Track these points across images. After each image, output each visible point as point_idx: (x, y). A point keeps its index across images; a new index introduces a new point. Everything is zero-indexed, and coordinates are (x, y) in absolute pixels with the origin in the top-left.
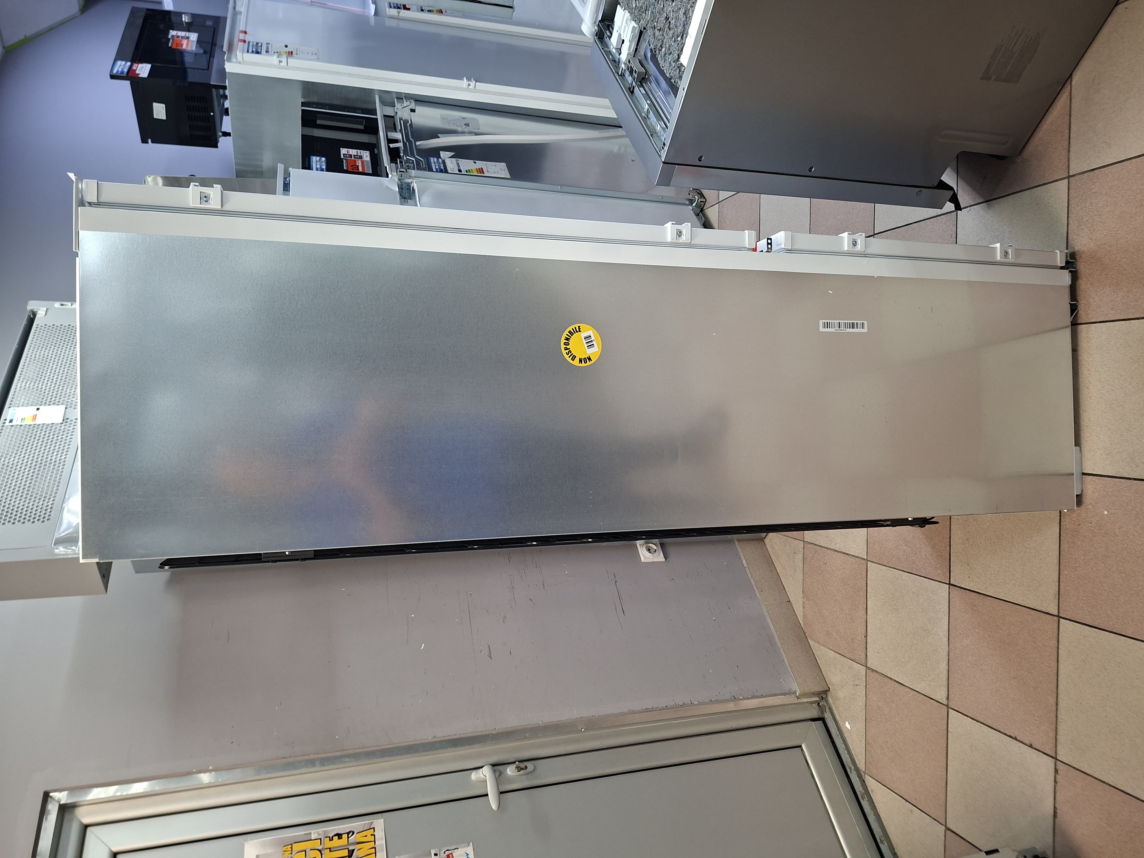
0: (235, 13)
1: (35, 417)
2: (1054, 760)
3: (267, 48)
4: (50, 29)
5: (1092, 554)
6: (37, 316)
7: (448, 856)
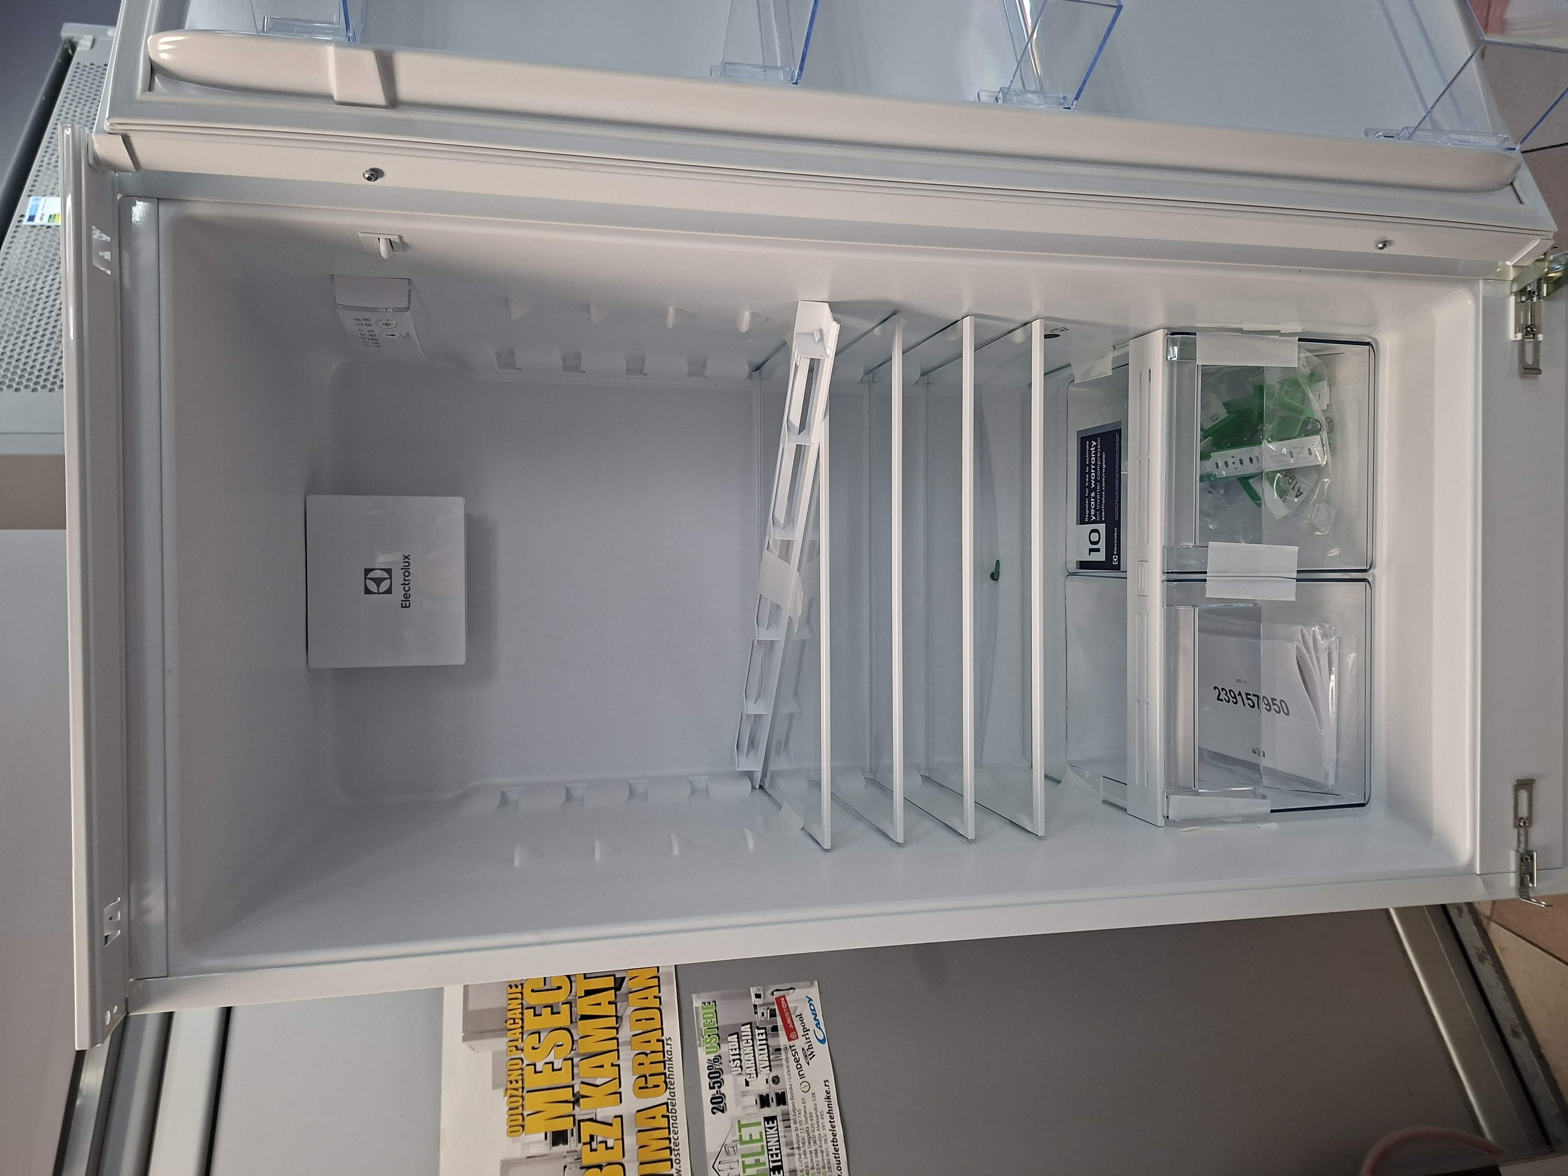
6: (78, 49)
7: (778, 1000)
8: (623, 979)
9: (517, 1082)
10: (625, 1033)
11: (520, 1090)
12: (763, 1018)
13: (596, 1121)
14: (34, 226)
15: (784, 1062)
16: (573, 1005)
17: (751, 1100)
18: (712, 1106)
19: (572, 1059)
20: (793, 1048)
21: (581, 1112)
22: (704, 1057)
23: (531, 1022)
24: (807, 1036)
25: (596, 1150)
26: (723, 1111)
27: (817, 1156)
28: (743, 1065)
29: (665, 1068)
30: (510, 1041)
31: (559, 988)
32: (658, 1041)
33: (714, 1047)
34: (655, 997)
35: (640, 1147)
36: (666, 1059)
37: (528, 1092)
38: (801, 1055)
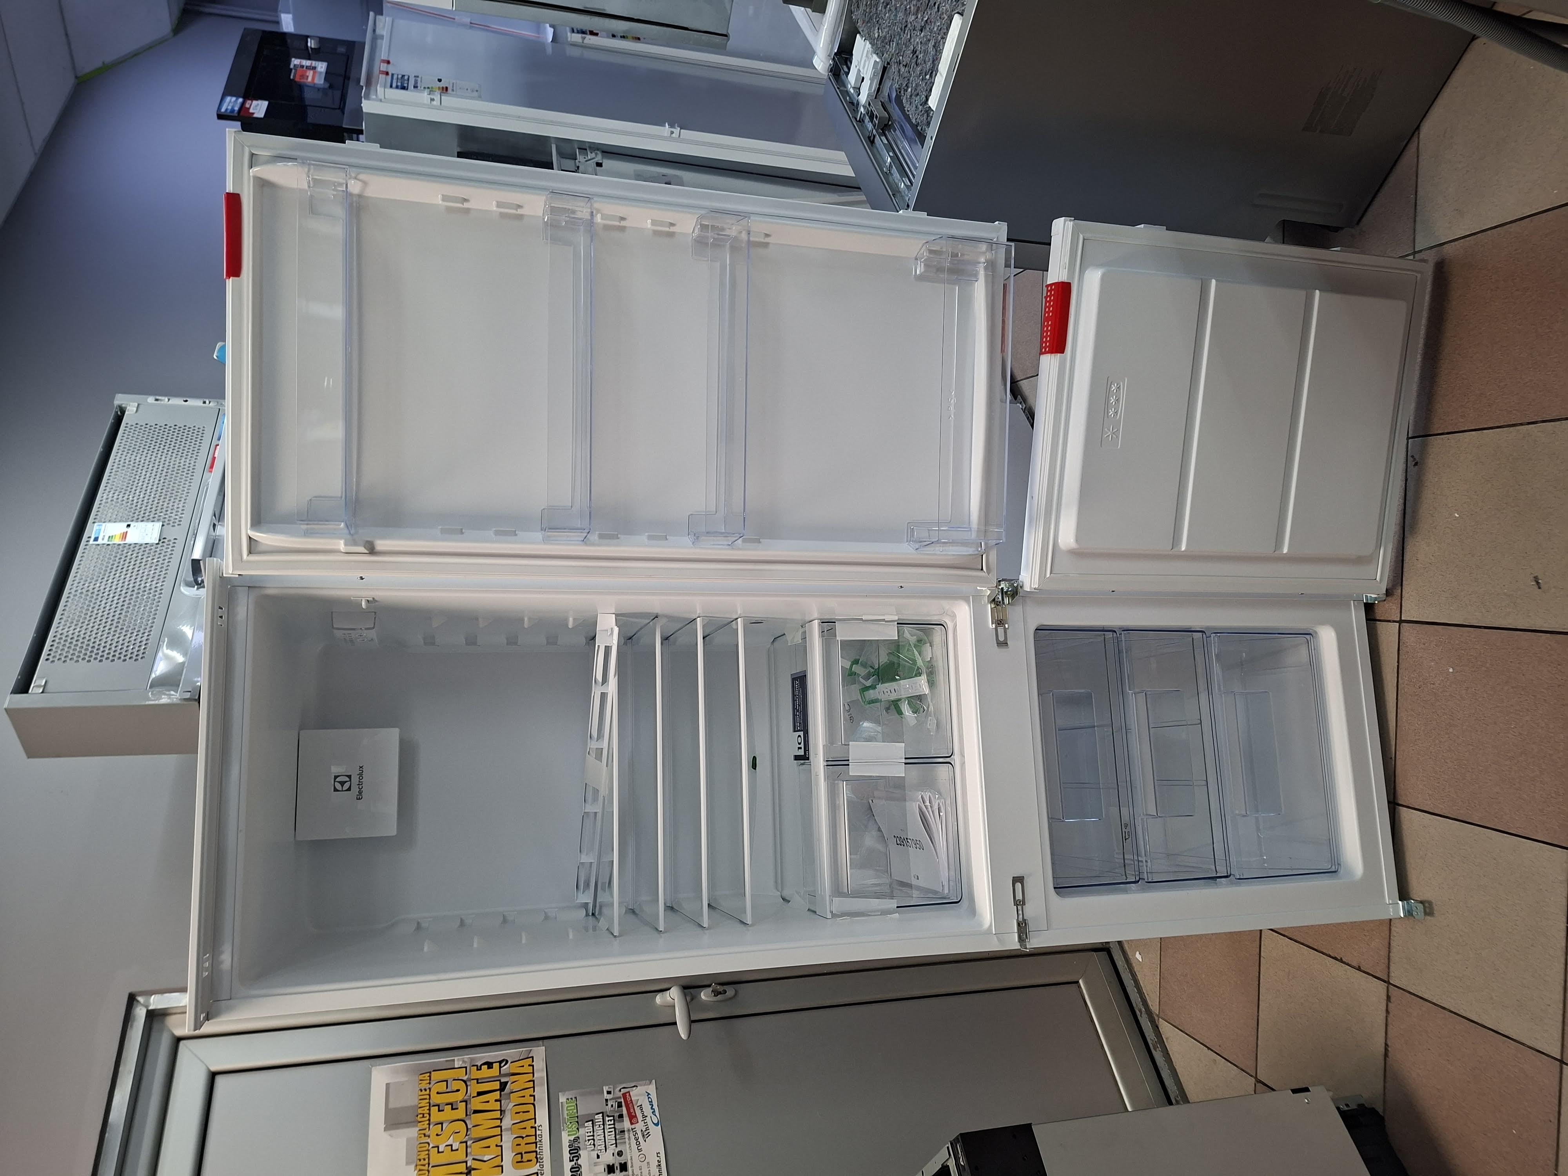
1: (124, 536)
2: (1386, 985)
3: (416, 82)
4: (135, 55)
5: (1434, 723)
6: (127, 413)
7: (624, 1095)
8: (506, 1083)
9: (424, 1160)
10: (507, 1122)
11: (427, 1165)
12: (612, 1109)
14: (98, 545)
15: (627, 1140)
16: (468, 1102)
17: (601, 1169)
19: (466, 1142)
20: (634, 1130)
22: (566, 1139)
23: (436, 1116)
24: (645, 1121)
28: (595, 1143)
29: (536, 1147)
30: (420, 1130)
31: (458, 1090)
32: (532, 1127)
33: (575, 1131)
34: (531, 1096)
36: (537, 1140)
38: (640, 1135)
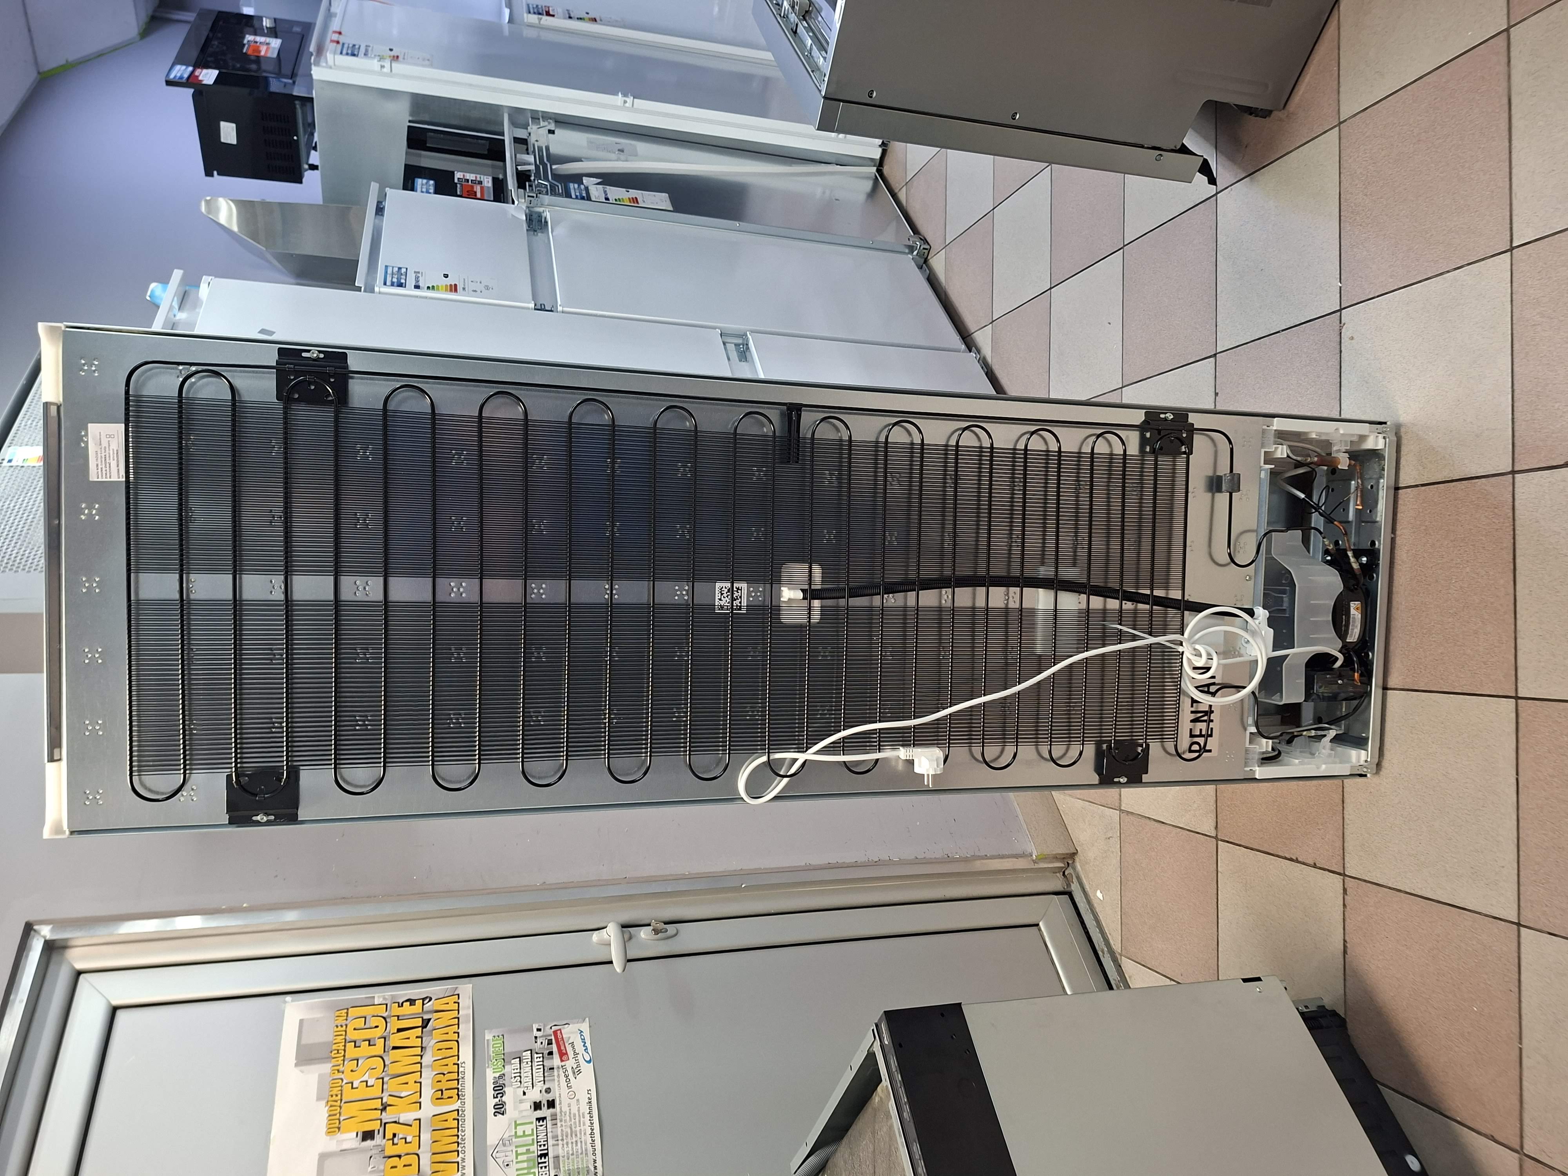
0: (329, 15)
2: (1342, 877)
3: (367, 51)
4: (100, 55)
7: (555, 1033)
8: (429, 1020)
9: (337, 1095)
10: (428, 1059)
11: (339, 1102)
12: (541, 1046)
13: (399, 1123)
14: (12, 466)
16: (387, 1039)
17: (527, 1105)
18: (494, 1111)
19: (383, 1079)
20: (564, 1067)
21: (386, 1117)
22: (490, 1076)
23: (351, 1052)
24: (577, 1058)
25: (397, 1144)
26: (503, 1114)
27: (577, 1145)
28: (522, 1080)
29: (458, 1084)
31: (377, 1027)
32: (454, 1064)
33: (500, 1068)
34: (455, 1032)
35: (433, 1142)
36: (460, 1077)
37: (345, 1103)
38: (570, 1072)
